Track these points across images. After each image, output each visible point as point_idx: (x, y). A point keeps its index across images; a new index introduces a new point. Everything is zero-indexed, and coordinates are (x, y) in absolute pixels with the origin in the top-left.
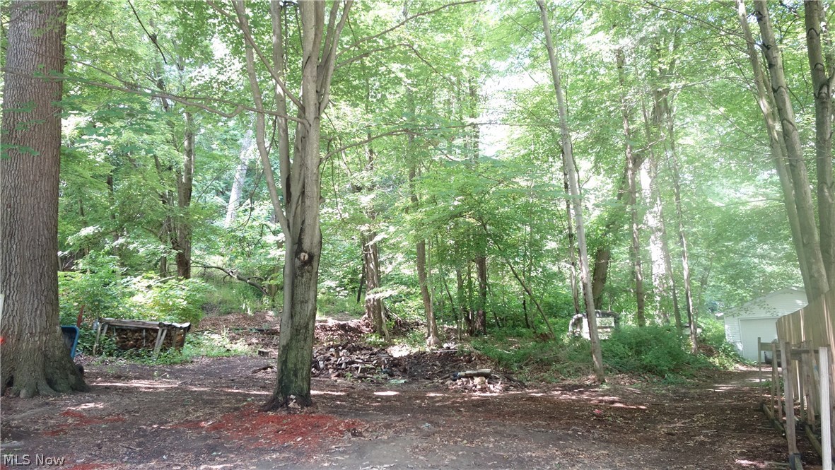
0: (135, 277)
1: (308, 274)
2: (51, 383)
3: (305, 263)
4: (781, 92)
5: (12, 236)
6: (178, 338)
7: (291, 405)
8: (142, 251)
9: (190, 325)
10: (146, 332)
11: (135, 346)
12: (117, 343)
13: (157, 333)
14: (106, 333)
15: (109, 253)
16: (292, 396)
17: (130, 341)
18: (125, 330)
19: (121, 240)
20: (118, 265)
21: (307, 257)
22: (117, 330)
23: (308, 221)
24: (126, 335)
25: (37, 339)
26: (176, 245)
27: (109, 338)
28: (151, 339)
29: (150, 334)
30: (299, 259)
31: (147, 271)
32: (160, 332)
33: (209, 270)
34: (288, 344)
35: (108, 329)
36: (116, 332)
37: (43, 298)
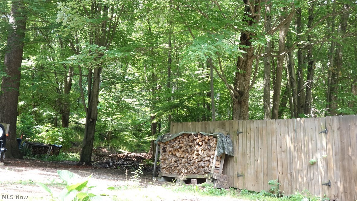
0: (42, 126)
1: (92, 125)
2: (13, 155)
3: (91, 122)
4: (291, 66)
5: (4, 108)
6: (57, 151)
7: (83, 164)
8: (44, 114)
9: (62, 146)
10: (44, 148)
11: (39, 154)
12: (32, 152)
13: (48, 148)
14: (28, 147)
15: (30, 114)
16: (84, 162)
17: (37, 151)
18: (36, 147)
19: (36, 109)
20: (34, 119)
21: (92, 120)
22: (32, 146)
23: (93, 109)
24: (36, 149)
25: (10, 141)
26: (62, 112)
27: (29, 149)
28: (46, 151)
29: (46, 149)
30: (90, 120)
31: (47, 123)
32: (49, 148)
33: (79, 125)
34: (85, 147)
35: (29, 146)
36: (32, 147)
37: (12, 128)
